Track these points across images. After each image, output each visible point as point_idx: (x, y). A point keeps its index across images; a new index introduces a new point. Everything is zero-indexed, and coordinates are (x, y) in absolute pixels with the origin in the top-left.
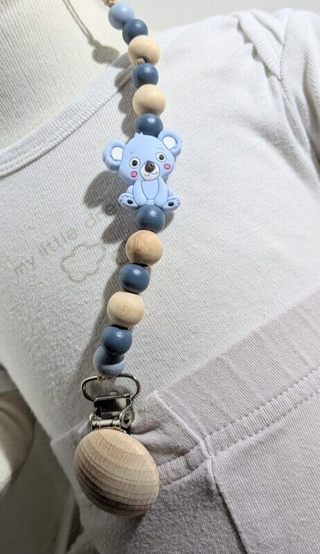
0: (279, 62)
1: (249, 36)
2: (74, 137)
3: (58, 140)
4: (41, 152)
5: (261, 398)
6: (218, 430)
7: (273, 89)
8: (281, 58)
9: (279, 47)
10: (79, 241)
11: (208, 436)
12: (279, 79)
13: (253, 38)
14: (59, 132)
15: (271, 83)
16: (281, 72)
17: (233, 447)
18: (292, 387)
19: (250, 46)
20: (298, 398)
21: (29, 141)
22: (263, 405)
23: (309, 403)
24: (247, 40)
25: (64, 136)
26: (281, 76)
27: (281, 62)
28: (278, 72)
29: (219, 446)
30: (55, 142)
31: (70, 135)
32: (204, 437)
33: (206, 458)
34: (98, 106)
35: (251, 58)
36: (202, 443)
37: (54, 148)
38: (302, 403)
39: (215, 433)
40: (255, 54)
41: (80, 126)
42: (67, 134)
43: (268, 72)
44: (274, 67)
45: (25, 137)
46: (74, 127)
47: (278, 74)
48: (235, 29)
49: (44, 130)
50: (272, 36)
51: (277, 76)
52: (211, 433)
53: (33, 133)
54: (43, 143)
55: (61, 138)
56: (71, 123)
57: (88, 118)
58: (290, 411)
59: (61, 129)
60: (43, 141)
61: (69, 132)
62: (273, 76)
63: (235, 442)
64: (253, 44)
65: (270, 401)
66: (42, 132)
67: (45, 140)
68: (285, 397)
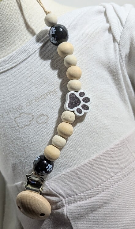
1: (109, 20)
2: (24, 62)
3: (17, 63)
4: (9, 68)
5: (89, 187)
6: (71, 197)
7: (115, 48)
8: (121, 34)
9: (121, 28)
10: (22, 111)
11: (67, 198)
12: (118, 44)
13: (110, 22)
14: (18, 59)
15: (115, 45)
16: (120, 41)
17: (76, 204)
18: (103, 183)
19: (108, 25)
20: (105, 188)
21: (4, 61)
22: (90, 190)
24: (108, 21)
25: (20, 62)
26: (120, 43)
27: (121, 36)
28: (118, 41)
29: (70, 203)
30: (16, 64)
31: (22, 62)
32: (64, 198)
33: (64, 206)
34: (36, 49)
35: (107, 32)
36: (64, 200)
37: (15, 67)
39: (70, 197)
40: (110, 30)
41: (27, 58)
42: (21, 61)
43: (114, 40)
44: (118, 38)
45: (3, 59)
46: (24, 58)
47: (119, 42)
48: (103, 14)
49: (11, 58)
50: (119, 21)
51: (118, 43)
53: (6, 58)
54: (10, 64)
55: (18, 62)
56: (24, 56)
57: (31, 55)
58: (101, 193)
59: (19, 58)
60: (10, 63)
61: (22, 60)
62: (116, 43)
63: (77, 202)
64: (110, 24)
65: (93, 188)
66: (10, 58)
67: (11, 62)
68: (99, 187)
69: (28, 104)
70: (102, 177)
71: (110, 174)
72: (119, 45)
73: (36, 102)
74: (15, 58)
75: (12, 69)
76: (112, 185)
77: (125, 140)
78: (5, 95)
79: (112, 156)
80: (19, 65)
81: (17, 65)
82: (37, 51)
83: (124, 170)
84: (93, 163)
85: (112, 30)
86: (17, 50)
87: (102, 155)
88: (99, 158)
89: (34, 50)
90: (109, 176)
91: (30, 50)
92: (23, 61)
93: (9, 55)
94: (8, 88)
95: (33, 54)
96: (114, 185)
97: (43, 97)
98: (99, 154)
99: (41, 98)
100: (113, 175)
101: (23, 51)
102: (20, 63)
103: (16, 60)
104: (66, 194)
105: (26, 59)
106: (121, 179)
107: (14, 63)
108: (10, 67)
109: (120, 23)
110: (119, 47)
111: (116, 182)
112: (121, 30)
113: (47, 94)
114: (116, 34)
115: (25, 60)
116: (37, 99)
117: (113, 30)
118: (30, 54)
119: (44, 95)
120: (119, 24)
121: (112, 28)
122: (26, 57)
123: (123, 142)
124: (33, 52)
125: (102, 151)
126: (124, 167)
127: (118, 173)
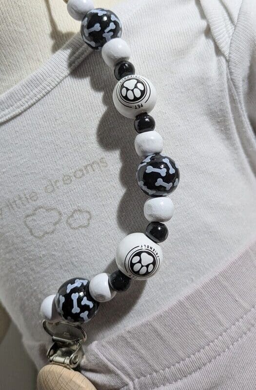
0: (229, 43)
1: (205, 14)
2: (38, 105)
3: (24, 107)
4: (7, 117)
5: (181, 354)
6: (145, 376)
7: (219, 68)
8: (232, 40)
9: (230, 27)
10: (39, 203)
11: (136, 380)
13: (208, 16)
14: (26, 99)
15: (219, 62)
16: (230, 53)
18: (208, 345)
19: (204, 24)
20: (213, 354)
22: (183, 360)
23: (221, 358)
24: (203, 16)
25: (30, 103)
26: (229, 57)
27: (231, 43)
28: (227, 54)
30: (22, 108)
31: (35, 104)
32: (133, 380)
34: (61, 78)
35: (203, 38)
36: (131, 384)
38: (215, 358)
39: (143, 378)
40: (208, 32)
41: (44, 96)
42: (32, 102)
43: (218, 51)
44: (225, 48)
46: (39, 96)
50: (226, 15)
51: (225, 58)
52: (138, 378)
54: (11, 108)
55: (27, 105)
56: (37, 92)
57: (52, 89)
58: (204, 365)
59: (27, 97)
60: (11, 106)
61: (34, 100)
62: (222, 57)
63: (157, 387)
64: (208, 21)
65: (189, 357)
66: (11, 97)
67: (14, 105)
68: (201, 354)
69: (50, 189)
70: (207, 333)
71: (221, 325)
72: (228, 61)
73: (65, 184)
74: (20, 98)
75: (15, 119)
76: (228, 348)
77: (250, 251)
78: (4, 170)
79: (224, 287)
80: (28, 110)
81: (25, 110)
82: (63, 82)
83: (249, 313)
84: (187, 305)
85: (213, 33)
86: (24, 81)
87: (205, 287)
88: (198, 293)
89: (58, 80)
90: (221, 328)
91: (49, 80)
92: (37, 101)
93: (8, 91)
94: (10, 158)
95: (57, 88)
96: (231, 347)
97: (79, 174)
98: (197, 285)
99: (75, 176)
100: (227, 326)
101: (35, 82)
102: (30, 107)
103: (23, 100)
104: (134, 371)
105: (42, 98)
106: (245, 334)
107: (18, 107)
108: (12, 115)
109: (227, 18)
110: (228, 66)
111: (234, 340)
112: (231, 31)
113: (86, 167)
114: (221, 40)
115: (39, 100)
116: (67, 179)
117: (215, 31)
118: (49, 88)
119: (81, 170)
120: (225, 20)
121: (212, 28)
122: (41, 95)
123: (245, 256)
124: (56, 83)
125: (205, 279)
126: (249, 308)
127: (238, 321)
